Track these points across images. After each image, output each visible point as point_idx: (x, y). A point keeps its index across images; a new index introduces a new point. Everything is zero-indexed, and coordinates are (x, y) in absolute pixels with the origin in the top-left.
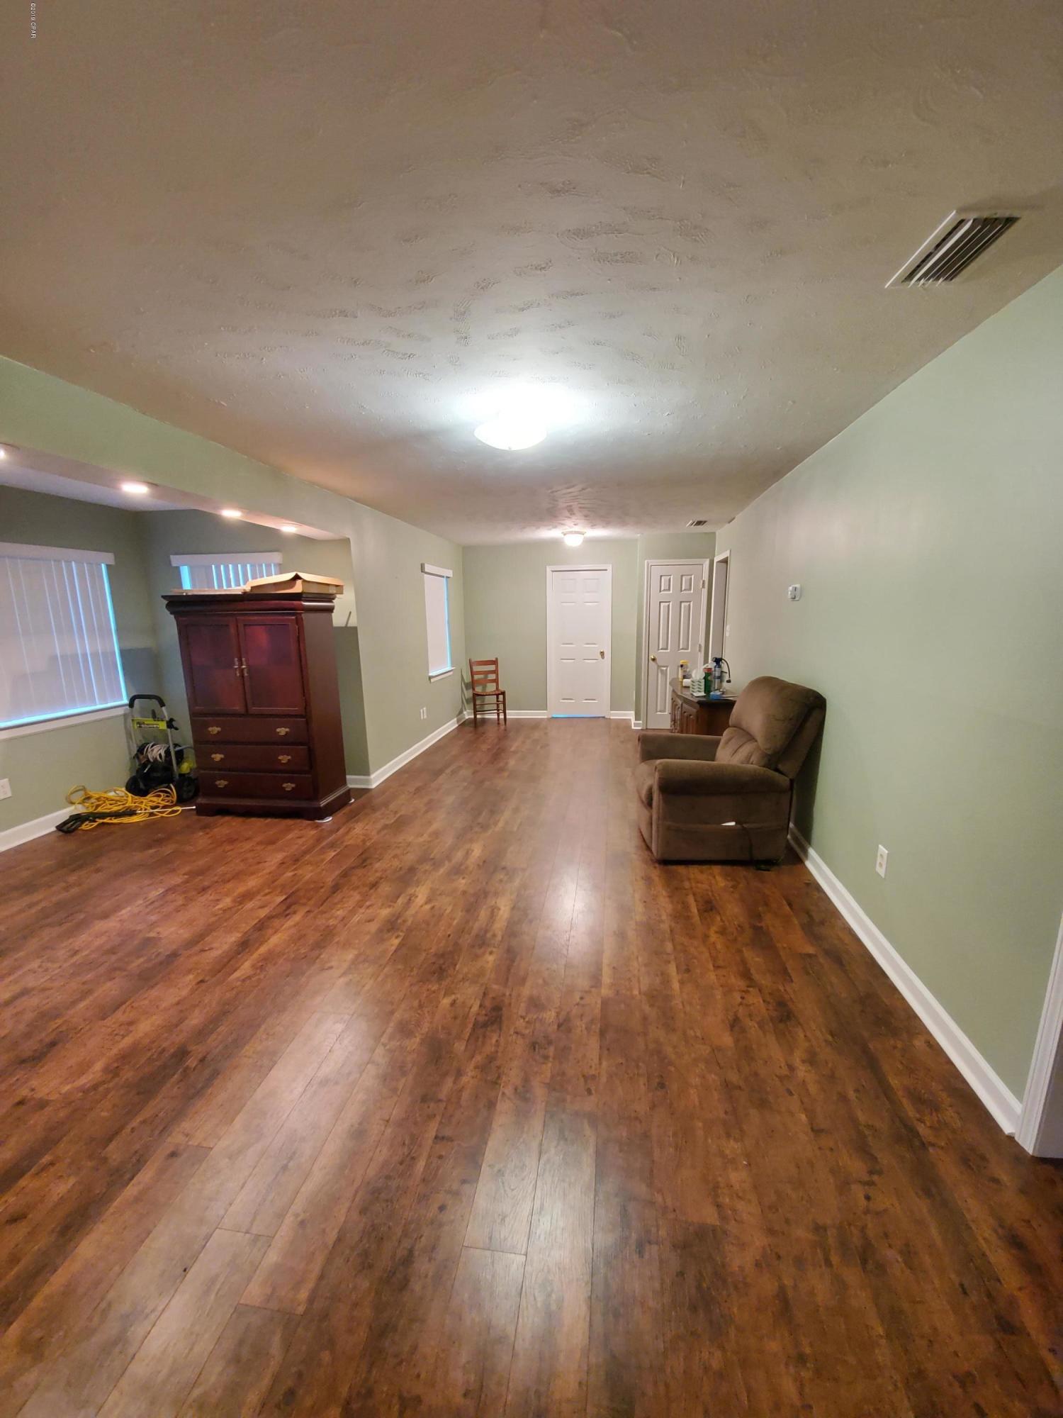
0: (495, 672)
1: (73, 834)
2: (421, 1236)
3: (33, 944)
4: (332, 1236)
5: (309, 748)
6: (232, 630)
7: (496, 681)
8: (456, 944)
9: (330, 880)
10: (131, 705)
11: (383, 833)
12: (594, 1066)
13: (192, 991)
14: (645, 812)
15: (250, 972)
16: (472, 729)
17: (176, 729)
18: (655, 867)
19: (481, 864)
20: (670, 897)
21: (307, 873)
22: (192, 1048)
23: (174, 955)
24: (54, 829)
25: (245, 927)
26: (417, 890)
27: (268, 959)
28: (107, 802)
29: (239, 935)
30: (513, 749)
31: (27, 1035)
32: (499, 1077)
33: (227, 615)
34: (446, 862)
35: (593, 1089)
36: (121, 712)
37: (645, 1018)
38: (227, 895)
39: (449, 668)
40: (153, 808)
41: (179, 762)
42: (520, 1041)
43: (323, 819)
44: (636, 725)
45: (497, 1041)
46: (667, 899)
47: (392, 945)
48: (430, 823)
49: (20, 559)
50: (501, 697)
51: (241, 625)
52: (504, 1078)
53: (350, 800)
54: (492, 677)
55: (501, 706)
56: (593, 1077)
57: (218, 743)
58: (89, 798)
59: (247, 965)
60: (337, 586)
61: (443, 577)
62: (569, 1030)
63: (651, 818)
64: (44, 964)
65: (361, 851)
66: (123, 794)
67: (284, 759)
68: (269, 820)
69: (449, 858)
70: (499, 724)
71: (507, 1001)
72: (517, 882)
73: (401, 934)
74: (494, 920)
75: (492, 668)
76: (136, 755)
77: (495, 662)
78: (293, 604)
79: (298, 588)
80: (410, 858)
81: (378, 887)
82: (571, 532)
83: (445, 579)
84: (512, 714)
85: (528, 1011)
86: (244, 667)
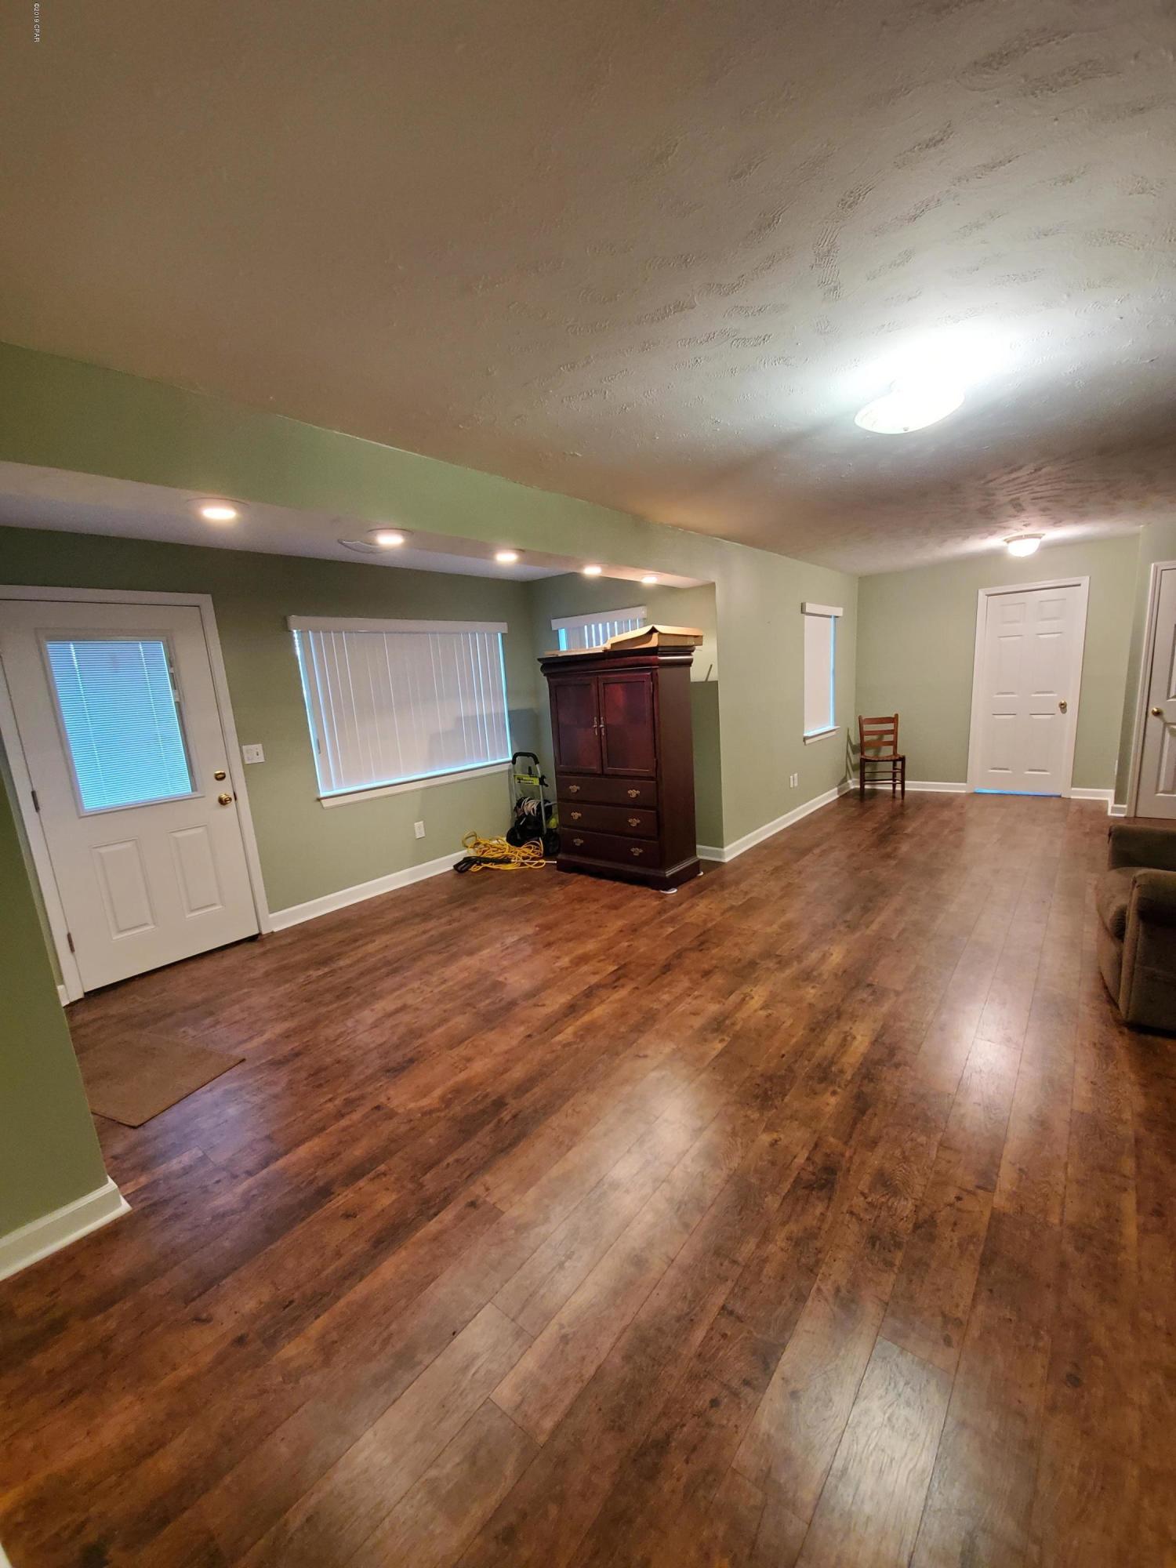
0: (894, 732)
1: (464, 874)
2: (684, 1425)
3: (419, 966)
4: (590, 1370)
5: (658, 813)
6: (594, 687)
7: (894, 744)
8: (790, 1069)
9: (662, 957)
10: (514, 761)
11: (728, 915)
12: (961, 1307)
13: (522, 1043)
14: (1112, 948)
15: (571, 1038)
16: (855, 802)
17: (547, 786)
18: (1121, 1033)
19: (840, 973)
20: (1143, 1086)
21: (642, 946)
22: (509, 1100)
23: (513, 1004)
24: (452, 868)
25: (576, 991)
26: (754, 989)
27: (590, 1029)
28: (491, 849)
29: (569, 997)
30: (909, 830)
31: (397, 1047)
32: (817, 1262)
33: (588, 674)
34: (795, 963)
35: (955, 1338)
36: (506, 767)
37: (1063, 1265)
38: (567, 954)
39: (831, 727)
40: (524, 858)
41: (548, 818)
42: (854, 1227)
43: (667, 890)
44: (1115, 811)
45: (822, 1214)
46: (1137, 1088)
47: (714, 1049)
48: (784, 911)
49: (440, 633)
50: (899, 764)
51: (601, 684)
52: (824, 1269)
53: (699, 873)
54: (889, 738)
55: (899, 775)
56: (958, 1323)
57: (578, 801)
58: (478, 844)
59: (570, 1030)
60: (696, 636)
61: (830, 617)
62: (931, 1238)
63: (1120, 956)
64: (422, 986)
65: (701, 931)
66: (503, 843)
67: (634, 822)
68: (617, 884)
69: (799, 958)
70: (894, 797)
71: (844, 1164)
72: (885, 1008)
73: (726, 1038)
74: (845, 1052)
75: (890, 726)
76: (515, 808)
77: (894, 720)
78: (649, 659)
79: (654, 642)
80: (754, 949)
81: (711, 977)
82: (1020, 538)
83: (832, 619)
84: (912, 786)
85: (872, 1188)
86: (601, 726)
